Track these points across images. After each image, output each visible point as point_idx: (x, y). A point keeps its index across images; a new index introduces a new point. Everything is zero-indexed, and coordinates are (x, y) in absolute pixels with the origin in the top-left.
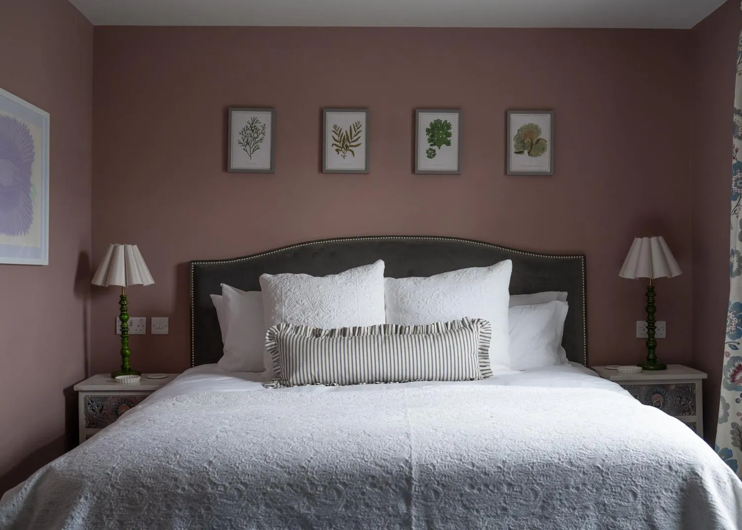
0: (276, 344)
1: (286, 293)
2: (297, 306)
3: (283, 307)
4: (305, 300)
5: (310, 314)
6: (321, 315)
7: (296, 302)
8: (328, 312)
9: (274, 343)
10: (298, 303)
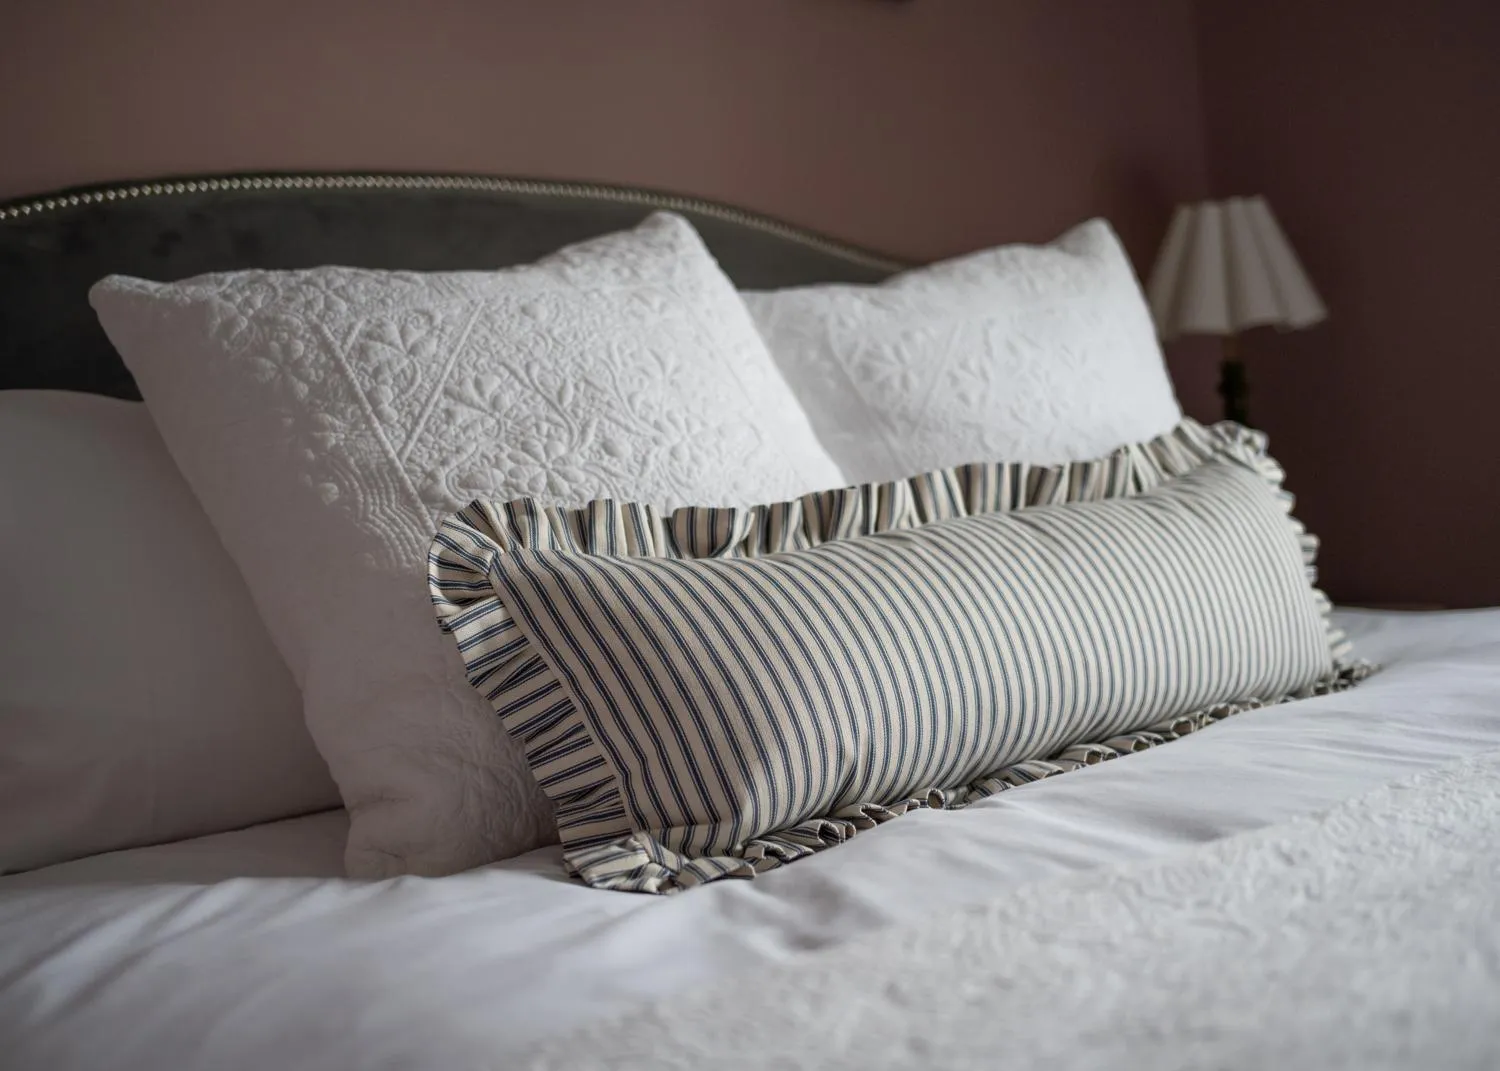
0: (509, 623)
1: (362, 352)
2: (463, 414)
3: (376, 424)
4: (497, 381)
5: (562, 450)
6: (626, 448)
7: (447, 392)
8: (653, 432)
9: (497, 616)
10: (460, 399)
